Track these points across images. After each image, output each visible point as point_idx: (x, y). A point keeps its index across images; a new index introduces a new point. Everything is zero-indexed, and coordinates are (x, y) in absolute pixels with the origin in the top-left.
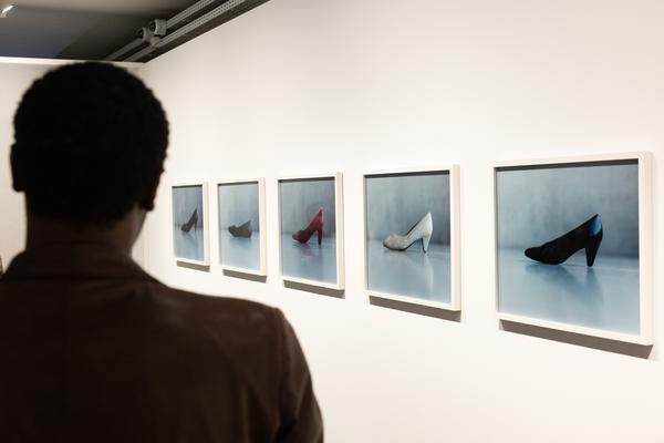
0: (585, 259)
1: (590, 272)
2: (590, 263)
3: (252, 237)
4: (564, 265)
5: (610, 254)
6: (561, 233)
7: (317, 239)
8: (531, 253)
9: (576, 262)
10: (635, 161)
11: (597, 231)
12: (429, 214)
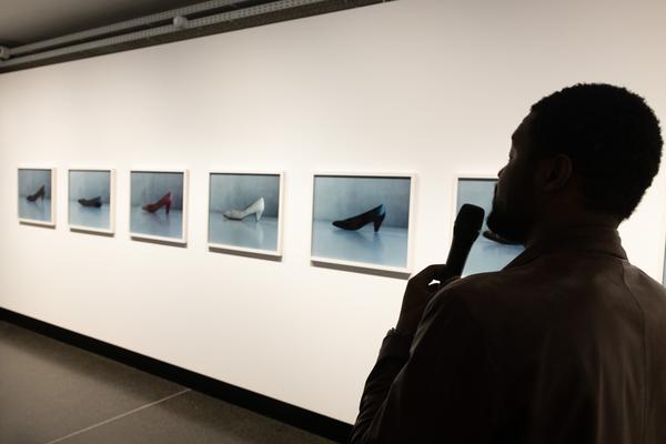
0: (373, 228)
1: (376, 235)
2: (376, 230)
3: (103, 207)
4: (358, 231)
5: (389, 226)
6: (358, 213)
7: (164, 211)
8: (336, 224)
9: (367, 230)
10: (409, 178)
11: (382, 213)
12: (262, 200)
